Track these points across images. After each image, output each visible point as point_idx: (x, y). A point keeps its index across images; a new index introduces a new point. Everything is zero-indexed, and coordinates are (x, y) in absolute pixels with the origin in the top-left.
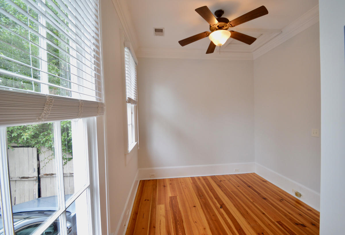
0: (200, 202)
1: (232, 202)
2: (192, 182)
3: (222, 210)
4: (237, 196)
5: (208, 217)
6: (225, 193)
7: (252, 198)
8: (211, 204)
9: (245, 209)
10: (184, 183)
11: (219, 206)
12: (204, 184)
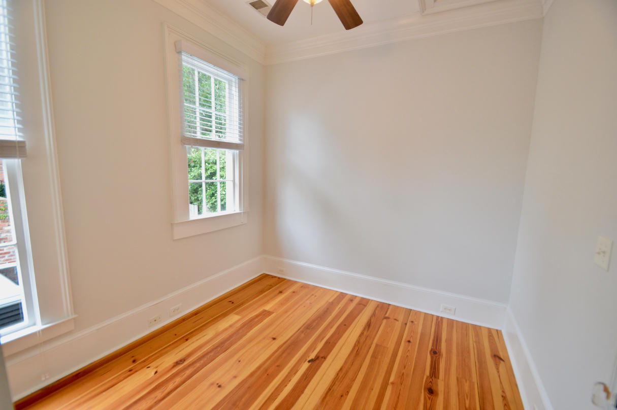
0: (291, 337)
1: (346, 362)
2: (331, 301)
3: (305, 366)
4: (374, 356)
5: (268, 363)
6: (358, 342)
7: (401, 376)
8: (305, 347)
9: (349, 387)
10: (316, 297)
11: (312, 356)
12: (345, 311)
